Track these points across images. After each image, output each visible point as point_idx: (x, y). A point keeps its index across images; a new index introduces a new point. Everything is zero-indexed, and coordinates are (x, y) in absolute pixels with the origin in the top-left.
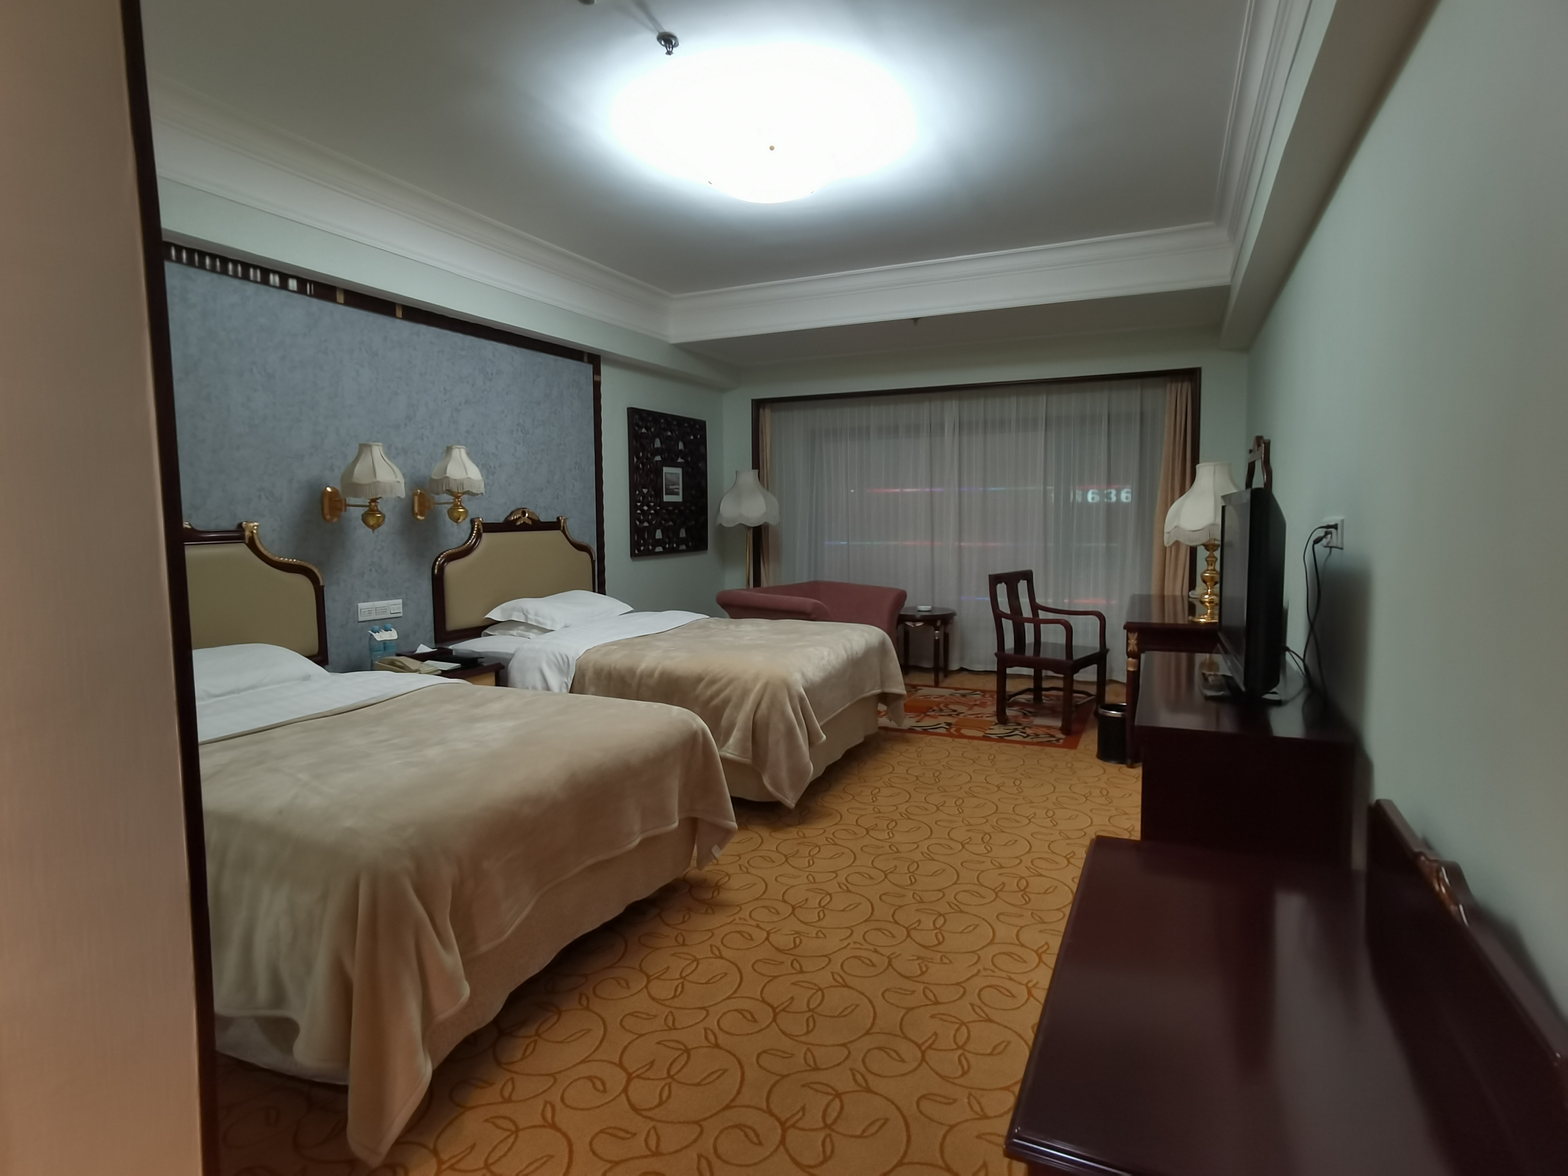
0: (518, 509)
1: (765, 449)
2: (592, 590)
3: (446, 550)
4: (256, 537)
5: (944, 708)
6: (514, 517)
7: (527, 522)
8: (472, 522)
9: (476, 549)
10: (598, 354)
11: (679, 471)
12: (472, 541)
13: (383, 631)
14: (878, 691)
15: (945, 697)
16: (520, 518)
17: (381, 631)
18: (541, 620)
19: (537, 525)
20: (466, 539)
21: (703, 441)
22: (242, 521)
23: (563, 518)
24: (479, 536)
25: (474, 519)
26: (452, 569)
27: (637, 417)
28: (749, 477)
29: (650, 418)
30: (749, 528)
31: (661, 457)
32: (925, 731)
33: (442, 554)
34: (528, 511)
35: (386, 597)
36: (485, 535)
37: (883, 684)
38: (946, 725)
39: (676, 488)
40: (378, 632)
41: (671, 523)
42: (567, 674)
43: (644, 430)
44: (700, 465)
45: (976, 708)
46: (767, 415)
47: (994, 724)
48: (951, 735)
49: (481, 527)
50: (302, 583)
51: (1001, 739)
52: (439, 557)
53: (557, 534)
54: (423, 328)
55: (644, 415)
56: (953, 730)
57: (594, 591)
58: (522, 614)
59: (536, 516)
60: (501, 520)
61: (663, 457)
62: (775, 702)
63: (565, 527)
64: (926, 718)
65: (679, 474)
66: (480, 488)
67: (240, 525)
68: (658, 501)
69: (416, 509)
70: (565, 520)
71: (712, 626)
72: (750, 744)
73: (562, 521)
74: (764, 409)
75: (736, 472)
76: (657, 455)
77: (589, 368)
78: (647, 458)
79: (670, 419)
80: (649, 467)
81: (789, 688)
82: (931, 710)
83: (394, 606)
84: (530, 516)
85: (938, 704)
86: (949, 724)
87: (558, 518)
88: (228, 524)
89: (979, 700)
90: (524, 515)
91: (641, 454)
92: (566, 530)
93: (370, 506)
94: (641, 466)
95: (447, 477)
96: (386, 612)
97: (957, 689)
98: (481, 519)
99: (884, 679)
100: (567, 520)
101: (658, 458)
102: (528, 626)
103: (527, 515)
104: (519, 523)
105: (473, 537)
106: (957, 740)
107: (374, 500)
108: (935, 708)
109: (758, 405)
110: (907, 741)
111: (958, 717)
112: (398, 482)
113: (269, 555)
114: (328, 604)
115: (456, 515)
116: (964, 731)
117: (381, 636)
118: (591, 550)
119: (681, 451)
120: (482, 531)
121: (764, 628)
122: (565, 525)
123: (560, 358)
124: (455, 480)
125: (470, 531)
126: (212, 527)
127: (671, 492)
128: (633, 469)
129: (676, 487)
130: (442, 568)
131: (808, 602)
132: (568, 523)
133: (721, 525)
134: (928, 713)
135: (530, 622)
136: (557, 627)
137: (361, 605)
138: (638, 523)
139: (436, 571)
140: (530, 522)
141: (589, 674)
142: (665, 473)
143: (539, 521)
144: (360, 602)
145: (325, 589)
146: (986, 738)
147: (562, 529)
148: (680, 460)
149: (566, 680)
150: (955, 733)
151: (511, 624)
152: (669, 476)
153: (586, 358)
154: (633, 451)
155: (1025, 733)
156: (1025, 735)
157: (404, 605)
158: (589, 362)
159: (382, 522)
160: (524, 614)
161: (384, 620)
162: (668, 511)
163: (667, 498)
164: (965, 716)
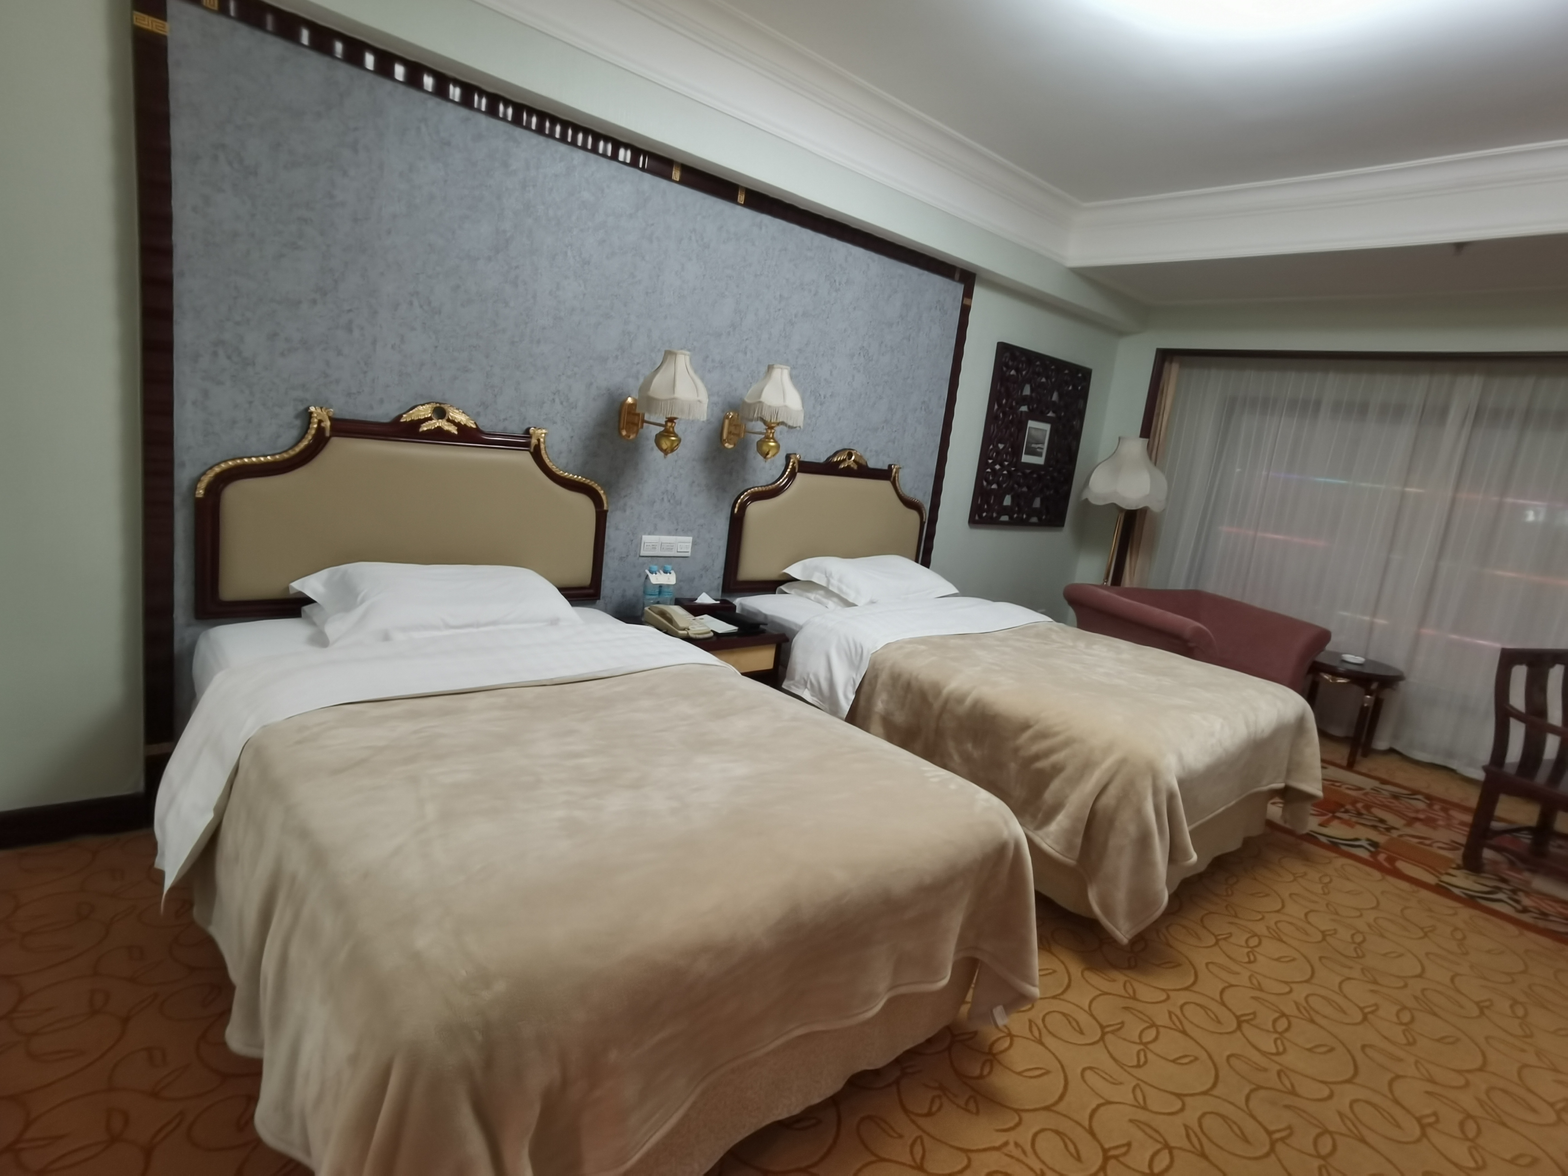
0: (845, 450)
1: (1161, 413)
2: (914, 558)
3: (751, 487)
4: (542, 446)
5: (1363, 811)
6: (838, 458)
7: (852, 466)
8: (788, 457)
9: (786, 491)
10: (973, 271)
11: (1047, 427)
12: (783, 481)
13: (662, 572)
14: (1281, 785)
15: (1364, 791)
16: (844, 460)
17: (659, 572)
18: (844, 588)
19: (863, 471)
20: (777, 477)
21: (1084, 395)
22: (530, 426)
23: (896, 467)
24: (792, 476)
25: (790, 454)
26: (755, 510)
27: (1008, 354)
28: (1136, 447)
29: (1024, 359)
30: (1120, 509)
31: (1029, 408)
32: (1334, 846)
33: (746, 491)
34: (855, 453)
35: (676, 532)
36: (799, 476)
37: (1289, 773)
38: (1370, 845)
39: (1039, 448)
40: (656, 574)
41: (1025, 489)
42: (857, 669)
43: (1013, 372)
44: (1074, 423)
45: (1418, 825)
46: (1173, 372)
47: (1454, 866)
48: (1376, 866)
49: (796, 465)
50: (583, 505)
51: (1470, 901)
52: (742, 493)
53: (886, 485)
54: (766, 220)
55: (1018, 354)
56: (1382, 857)
57: (917, 561)
58: (824, 576)
59: (864, 460)
60: (822, 459)
61: (1031, 407)
62: (1129, 791)
63: (897, 478)
64: (1335, 823)
65: (1046, 431)
66: (798, 420)
67: (527, 431)
68: (1015, 460)
69: (725, 436)
70: (898, 469)
71: (1054, 636)
72: (1079, 841)
73: (894, 470)
74: (1171, 362)
75: (1120, 439)
76: (1024, 405)
77: (960, 288)
78: (1011, 407)
79: (1048, 362)
80: (1011, 417)
81: (1155, 775)
82: (1343, 810)
83: (682, 544)
84: (857, 460)
85: (1354, 802)
86: (1374, 844)
87: (890, 466)
88: (515, 428)
89: (1424, 811)
90: (850, 458)
91: (1004, 401)
92: (897, 482)
93: (665, 426)
94: (1001, 415)
95: (760, 402)
96: (672, 549)
97: (1384, 782)
98: (798, 456)
99: (1293, 767)
100: (900, 470)
101: (1024, 408)
102: (828, 593)
103: (853, 458)
104: (842, 466)
105: (785, 476)
106: (1390, 879)
107: (671, 420)
108: (1349, 807)
109: (1164, 357)
110: (1306, 858)
111: (1389, 834)
112: (699, 401)
113: (554, 468)
114: (610, 532)
115: (765, 449)
116: (1401, 865)
117: (658, 579)
118: (923, 509)
119: (1054, 402)
120: (797, 471)
121: (1125, 656)
122: (897, 475)
123: (926, 272)
124: (770, 407)
125: (783, 468)
126: (499, 429)
127: (1032, 452)
128: (991, 418)
129: (1040, 446)
130: (743, 507)
131: (1187, 624)
132: (901, 473)
133: (1087, 500)
134: (1338, 814)
135: (831, 588)
136: (861, 602)
137: (646, 538)
138: (985, 483)
139: (736, 510)
140: (855, 467)
141: (884, 677)
142: (1029, 428)
143: (867, 466)
144: (645, 534)
145: (608, 514)
146: (1442, 890)
147: (892, 479)
148: (1050, 414)
149: (854, 676)
150: (1386, 864)
151: (810, 585)
152: (1033, 432)
153: (957, 276)
154: (995, 396)
155: (1517, 901)
156: (1519, 907)
157: (694, 544)
158: (961, 280)
159: (676, 446)
160: (826, 577)
161: (669, 558)
162: (1024, 473)
163: (1026, 458)
164: (1401, 836)
